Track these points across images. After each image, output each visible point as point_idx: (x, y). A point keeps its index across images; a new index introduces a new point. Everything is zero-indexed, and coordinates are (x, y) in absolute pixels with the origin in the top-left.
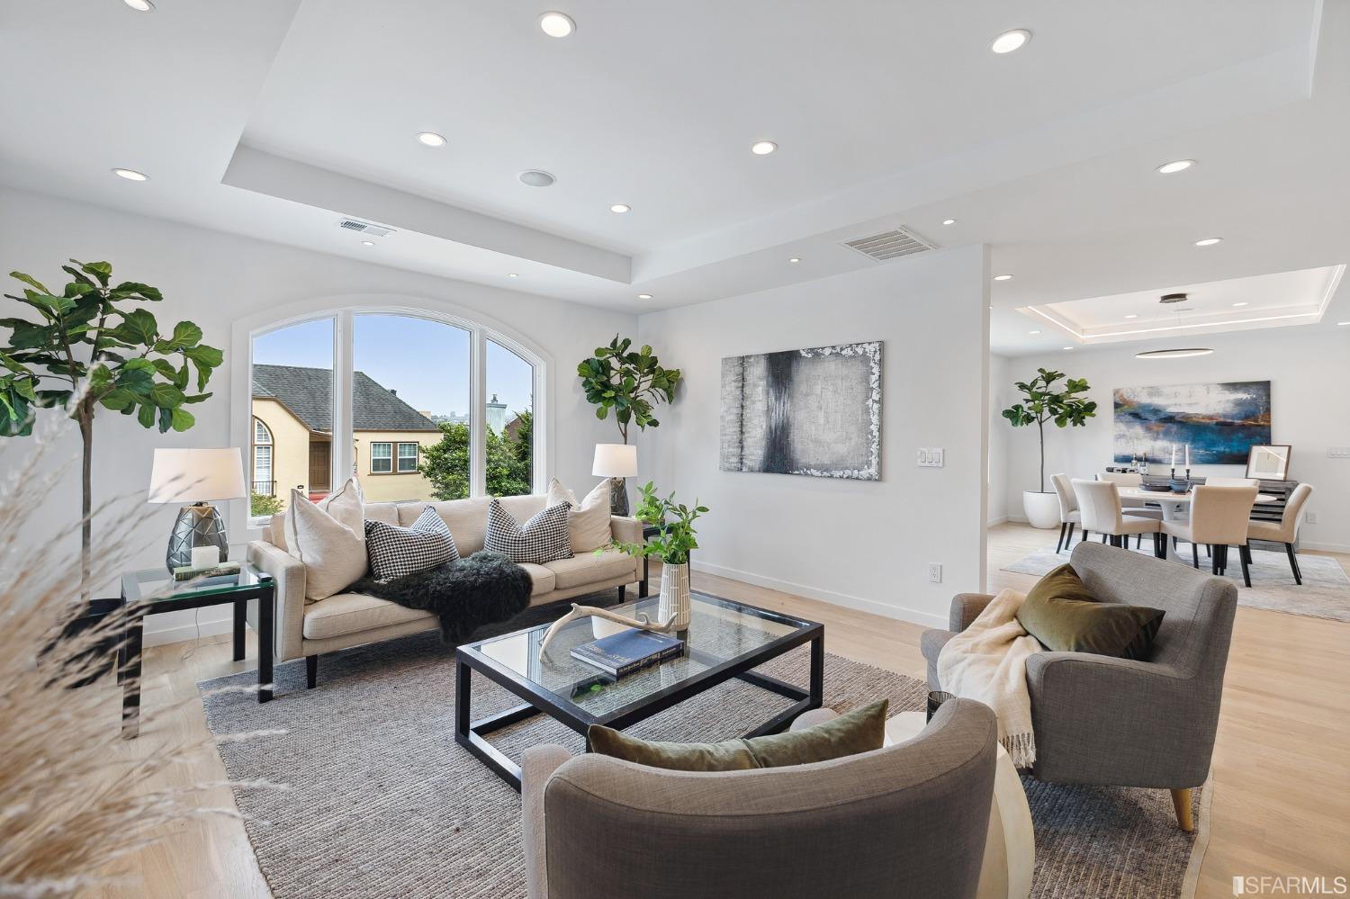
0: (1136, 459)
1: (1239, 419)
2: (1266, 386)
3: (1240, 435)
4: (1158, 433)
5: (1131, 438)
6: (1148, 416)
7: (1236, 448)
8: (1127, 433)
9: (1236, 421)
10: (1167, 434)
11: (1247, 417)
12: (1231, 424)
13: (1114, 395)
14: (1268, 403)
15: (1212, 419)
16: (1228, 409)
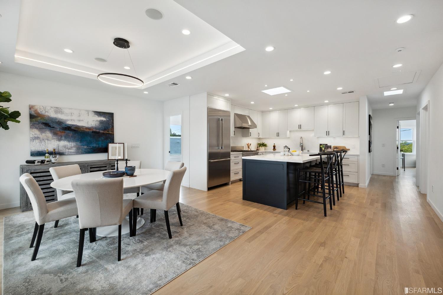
0: (48, 153)
1: (102, 130)
2: (111, 115)
3: (103, 138)
4: (61, 136)
5: (43, 140)
6: (55, 125)
7: (101, 145)
8: (40, 136)
9: (101, 131)
10: (67, 138)
11: (105, 130)
12: (99, 133)
13: (30, 109)
14: (113, 123)
15: (90, 129)
16: (97, 125)
